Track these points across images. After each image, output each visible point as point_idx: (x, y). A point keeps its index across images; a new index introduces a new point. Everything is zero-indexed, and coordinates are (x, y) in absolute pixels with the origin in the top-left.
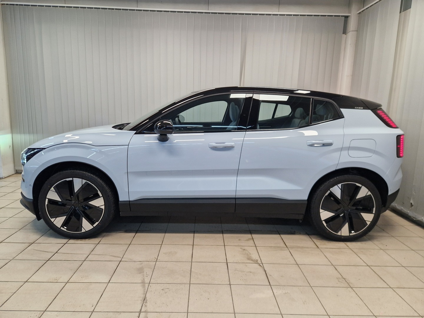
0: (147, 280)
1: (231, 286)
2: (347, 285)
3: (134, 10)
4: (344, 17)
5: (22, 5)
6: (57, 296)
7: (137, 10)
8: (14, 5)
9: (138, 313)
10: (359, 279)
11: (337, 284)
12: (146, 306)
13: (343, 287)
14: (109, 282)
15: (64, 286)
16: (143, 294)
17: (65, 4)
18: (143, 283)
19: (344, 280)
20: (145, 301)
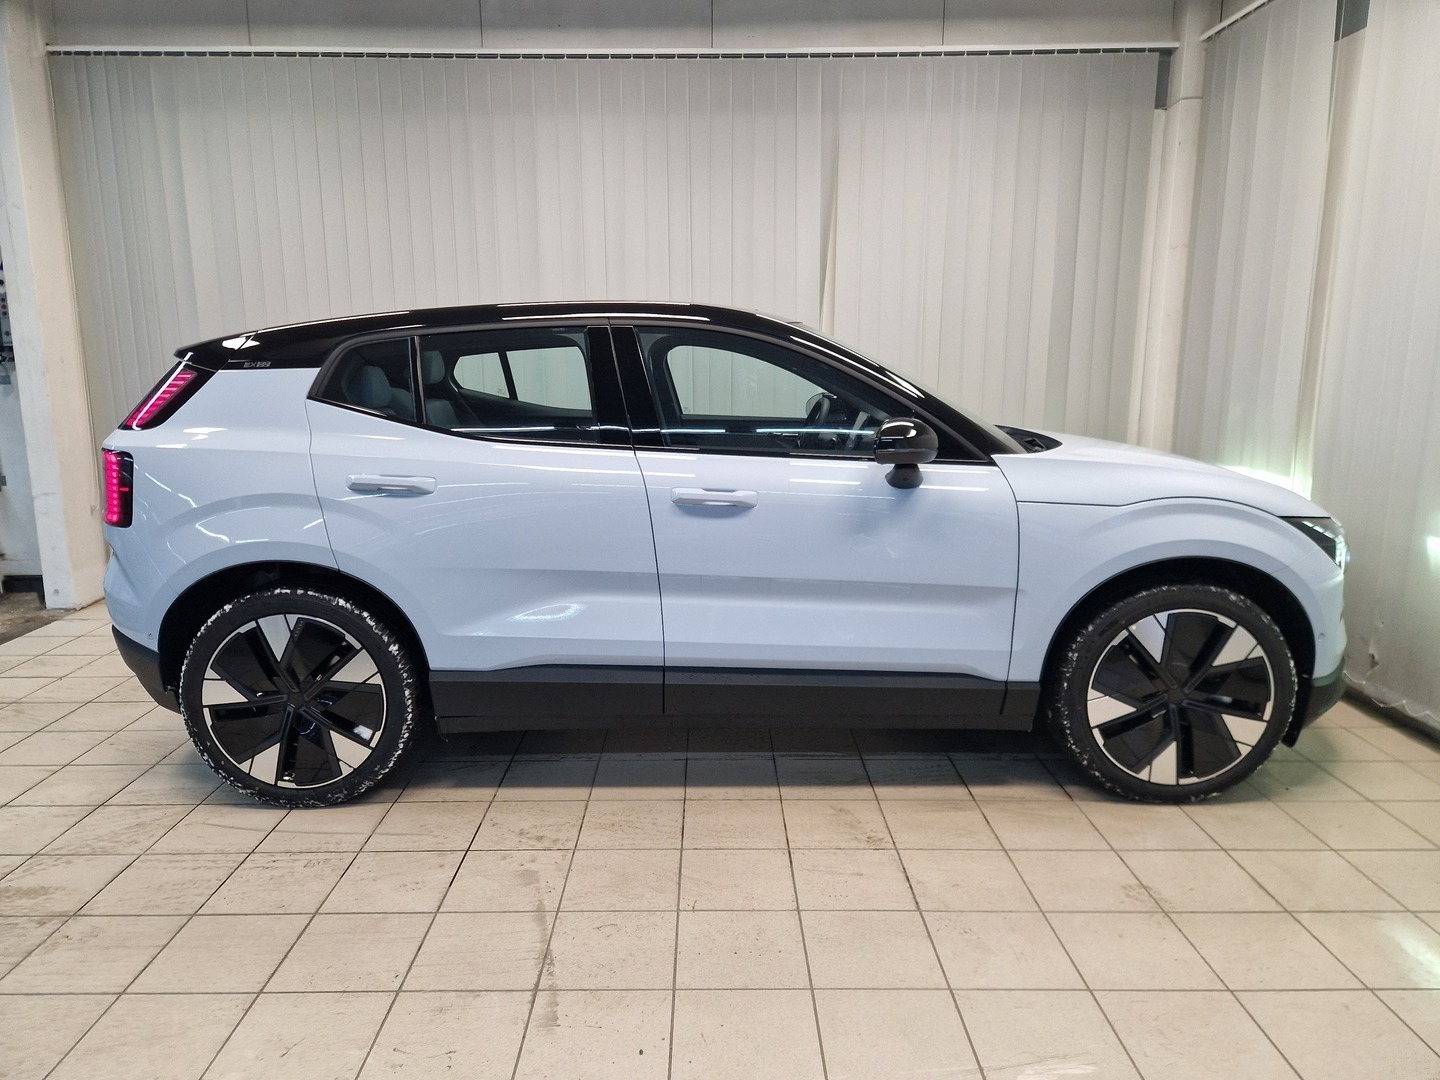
0: (550, 904)
1: (802, 913)
2: (1151, 905)
3: (472, 56)
4: (1158, 54)
5: (114, 53)
6: (290, 951)
7: (481, 56)
8: (87, 53)
9: (530, 993)
10: (1191, 889)
11: (1123, 902)
12: (551, 974)
13: (1139, 912)
14: (439, 908)
15: (308, 924)
16: (541, 942)
17: (250, 44)
18: (540, 911)
19: (1143, 891)
20: (548, 961)
